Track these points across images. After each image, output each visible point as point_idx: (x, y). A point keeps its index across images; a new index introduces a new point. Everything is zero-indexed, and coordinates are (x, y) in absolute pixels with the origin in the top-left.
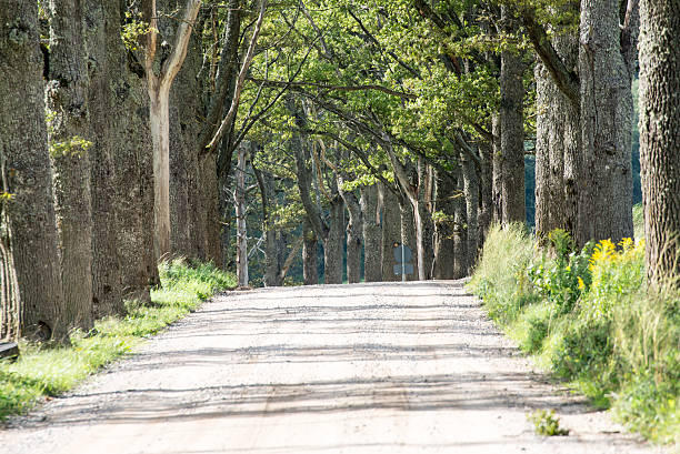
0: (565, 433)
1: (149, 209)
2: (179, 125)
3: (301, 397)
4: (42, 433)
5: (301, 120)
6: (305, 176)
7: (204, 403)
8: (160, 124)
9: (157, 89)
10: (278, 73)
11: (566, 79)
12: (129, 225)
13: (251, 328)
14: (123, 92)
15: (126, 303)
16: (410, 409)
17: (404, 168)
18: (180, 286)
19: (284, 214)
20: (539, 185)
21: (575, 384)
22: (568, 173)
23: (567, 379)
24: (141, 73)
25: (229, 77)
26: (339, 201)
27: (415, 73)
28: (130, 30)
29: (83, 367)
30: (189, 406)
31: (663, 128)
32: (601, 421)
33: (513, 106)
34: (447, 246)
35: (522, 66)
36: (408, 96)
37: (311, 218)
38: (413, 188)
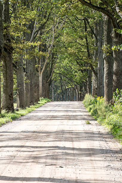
0: (90, 124)
1: (38, 90)
2: (43, 79)
3: (56, 118)
4: (19, 121)
5: (61, 78)
6: (62, 86)
7: (42, 118)
8: (41, 79)
9: (40, 74)
10: (58, 72)
11: (96, 74)
12: (35, 92)
13: (51, 107)
14: (35, 74)
15: (35, 103)
16: (70, 120)
17: (75, 85)
18: (42, 101)
19: (59, 91)
20: (93, 89)
21: (93, 117)
22: (96, 87)
23: (93, 116)
24: (38, 71)
25: (51, 72)
26: (66, 89)
27: (77, 72)
28: (36, 66)
29: (27, 112)
30: (40, 118)
31: (107, 81)
32: (96, 122)
33: (90, 77)
34: (81, 96)
35: (91, 72)
36: (76, 76)
37: (62, 92)
38: (76, 88)
